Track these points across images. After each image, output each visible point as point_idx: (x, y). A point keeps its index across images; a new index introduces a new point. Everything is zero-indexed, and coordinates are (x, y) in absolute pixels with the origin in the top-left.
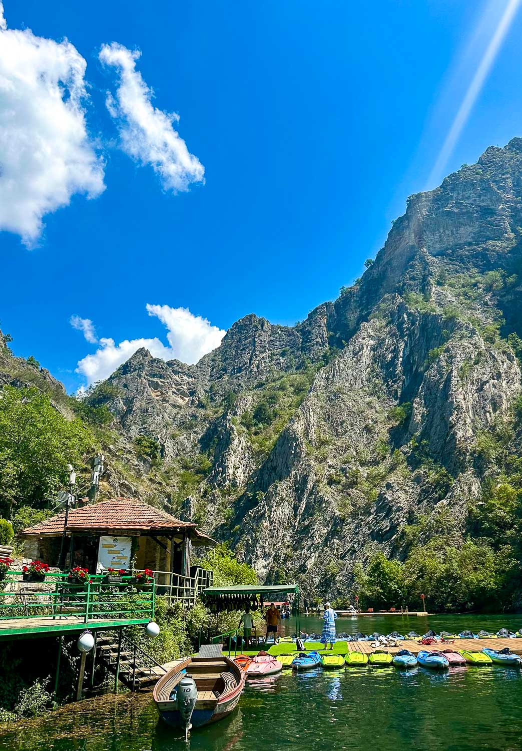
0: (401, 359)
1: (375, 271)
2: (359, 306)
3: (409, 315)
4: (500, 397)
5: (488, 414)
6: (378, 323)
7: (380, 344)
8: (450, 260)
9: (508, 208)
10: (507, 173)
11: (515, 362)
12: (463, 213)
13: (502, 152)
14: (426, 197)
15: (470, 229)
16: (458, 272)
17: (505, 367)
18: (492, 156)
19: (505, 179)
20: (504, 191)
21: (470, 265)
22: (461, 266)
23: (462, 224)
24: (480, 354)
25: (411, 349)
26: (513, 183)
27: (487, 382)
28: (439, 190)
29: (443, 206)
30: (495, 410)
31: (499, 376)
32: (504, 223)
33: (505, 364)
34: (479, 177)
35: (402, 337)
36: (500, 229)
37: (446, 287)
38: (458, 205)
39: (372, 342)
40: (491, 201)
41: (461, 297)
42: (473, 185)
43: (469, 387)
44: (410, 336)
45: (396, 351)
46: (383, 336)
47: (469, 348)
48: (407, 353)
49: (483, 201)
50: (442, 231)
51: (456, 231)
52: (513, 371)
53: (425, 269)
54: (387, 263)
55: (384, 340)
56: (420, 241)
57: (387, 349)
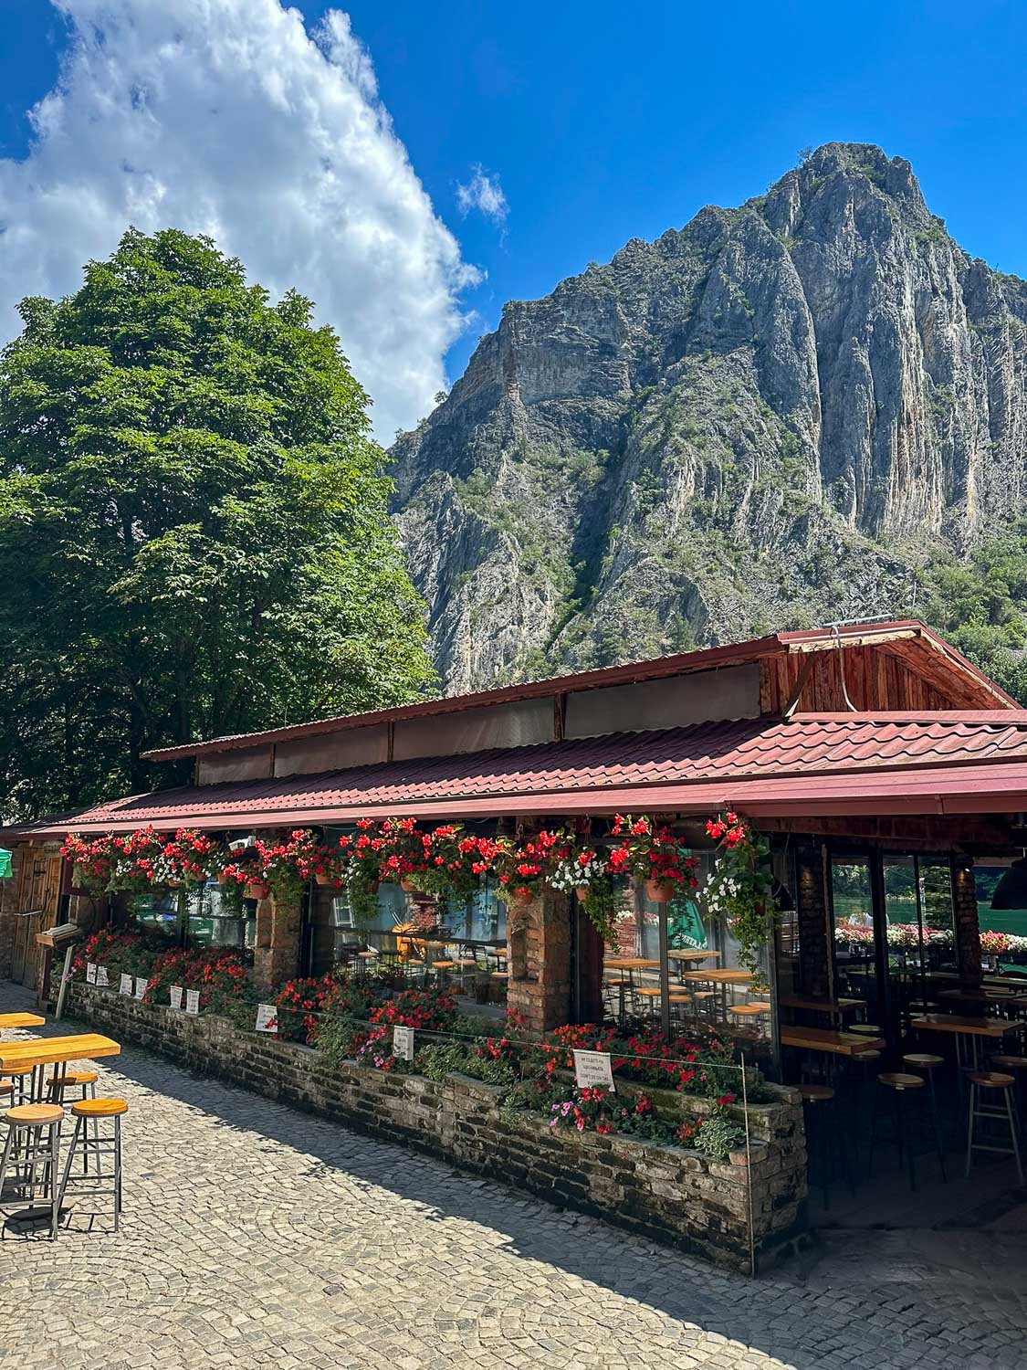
0: (433, 574)
1: (446, 413)
2: (418, 466)
3: (454, 512)
4: (516, 647)
5: (496, 667)
6: (415, 517)
7: (411, 549)
8: (545, 418)
9: (633, 348)
10: (644, 290)
11: (548, 603)
12: (575, 347)
13: (648, 252)
14: (528, 310)
15: (579, 374)
16: (549, 440)
17: (533, 609)
18: (632, 256)
19: (639, 300)
20: (634, 320)
21: (566, 432)
22: (555, 431)
23: (569, 362)
24: (507, 590)
25: (448, 563)
26: (649, 309)
27: (505, 627)
28: (547, 302)
29: (549, 330)
30: (507, 662)
31: (521, 621)
32: (623, 373)
33: (534, 604)
34: (605, 289)
35: (439, 543)
36: (615, 382)
37: (525, 464)
38: (569, 332)
39: (402, 545)
40: (614, 333)
41: (539, 484)
42: (595, 302)
43: (481, 633)
44: (449, 542)
45: (428, 561)
46: (417, 538)
47: (497, 580)
48: (442, 567)
49: (603, 331)
50: (542, 369)
51: (562, 372)
52: (542, 614)
53: (508, 427)
54: (463, 405)
55: (417, 543)
56: (509, 380)
57: (418, 557)
